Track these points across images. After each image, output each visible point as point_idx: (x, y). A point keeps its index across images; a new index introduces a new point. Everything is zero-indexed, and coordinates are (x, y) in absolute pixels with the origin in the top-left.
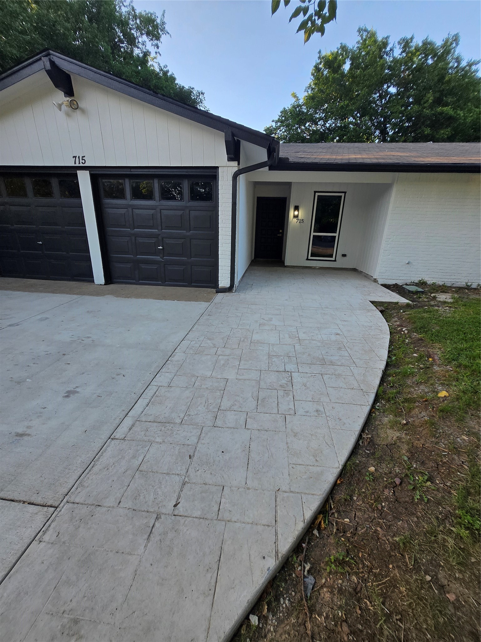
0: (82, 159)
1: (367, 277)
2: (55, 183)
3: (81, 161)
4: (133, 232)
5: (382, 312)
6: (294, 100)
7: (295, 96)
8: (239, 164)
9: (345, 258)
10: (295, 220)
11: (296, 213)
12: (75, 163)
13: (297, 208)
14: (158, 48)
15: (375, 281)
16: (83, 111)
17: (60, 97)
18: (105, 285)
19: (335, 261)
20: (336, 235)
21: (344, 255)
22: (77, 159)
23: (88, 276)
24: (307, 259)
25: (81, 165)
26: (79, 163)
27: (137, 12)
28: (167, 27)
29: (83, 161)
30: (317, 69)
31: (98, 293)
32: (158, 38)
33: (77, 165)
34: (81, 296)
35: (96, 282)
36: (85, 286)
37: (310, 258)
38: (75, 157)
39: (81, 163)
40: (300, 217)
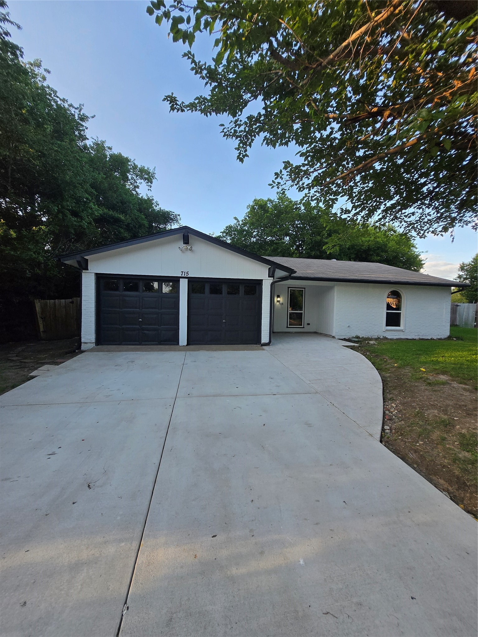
1: (326, 335)
4: (208, 312)
5: (351, 349)
6: (236, 221)
8: (274, 279)
9: (309, 325)
10: (278, 303)
11: (279, 299)
12: (182, 275)
13: (278, 296)
15: (334, 337)
18: (186, 346)
19: (304, 327)
20: (303, 312)
21: (309, 324)
22: (184, 273)
23: (175, 342)
24: (287, 327)
25: (185, 276)
26: (184, 275)
29: (187, 274)
30: (253, 208)
31: (182, 351)
32: (151, 183)
33: (183, 276)
34: (185, 352)
35: (180, 344)
36: (172, 347)
37: (288, 326)
38: (183, 272)
40: (281, 302)
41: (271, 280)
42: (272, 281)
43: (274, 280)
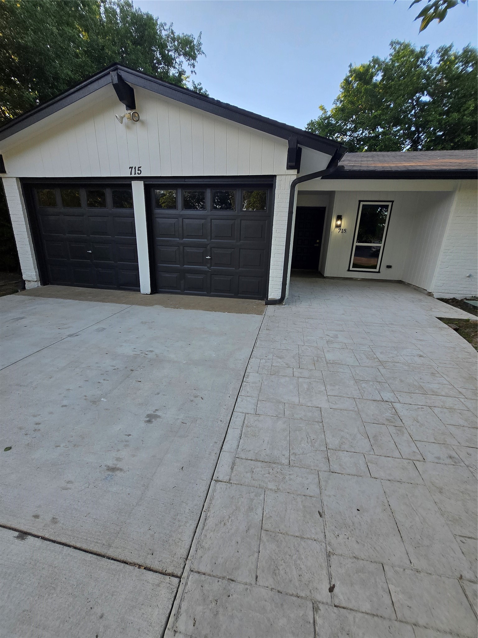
0: (138, 170)
1: (418, 290)
2: (108, 193)
3: (137, 172)
4: (181, 241)
5: (456, 330)
6: (322, 112)
7: (323, 108)
8: (298, 172)
9: (390, 269)
10: (337, 230)
11: (339, 223)
12: (131, 174)
13: (339, 218)
14: (194, 67)
15: (430, 294)
16: (143, 123)
17: (122, 110)
18: (150, 294)
19: (379, 272)
20: (381, 245)
21: (389, 267)
22: (133, 169)
23: (135, 285)
24: (349, 270)
25: (137, 175)
26: (135, 174)
27: (176, 35)
28: (203, 48)
29: (139, 172)
30: (347, 82)
31: (145, 302)
32: (194, 58)
33: (133, 175)
34: (130, 305)
35: (142, 291)
36: (131, 295)
37: (351, 269)
38: (132, 168)
39: (136, 173)
40: (342, 227)
41: (293, 175)
42: (295, 178)
43: (301, 175)
